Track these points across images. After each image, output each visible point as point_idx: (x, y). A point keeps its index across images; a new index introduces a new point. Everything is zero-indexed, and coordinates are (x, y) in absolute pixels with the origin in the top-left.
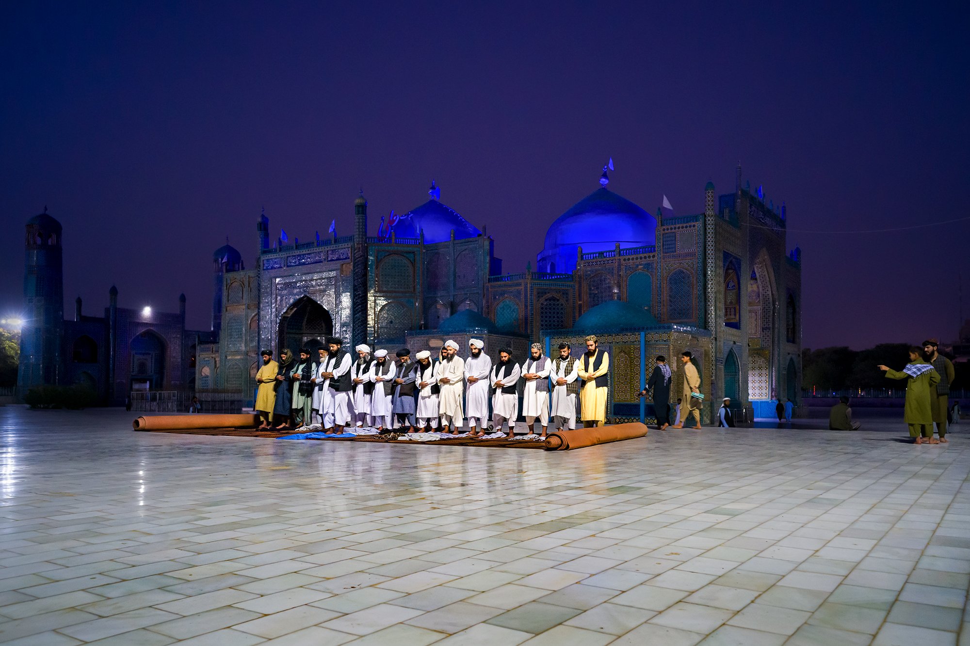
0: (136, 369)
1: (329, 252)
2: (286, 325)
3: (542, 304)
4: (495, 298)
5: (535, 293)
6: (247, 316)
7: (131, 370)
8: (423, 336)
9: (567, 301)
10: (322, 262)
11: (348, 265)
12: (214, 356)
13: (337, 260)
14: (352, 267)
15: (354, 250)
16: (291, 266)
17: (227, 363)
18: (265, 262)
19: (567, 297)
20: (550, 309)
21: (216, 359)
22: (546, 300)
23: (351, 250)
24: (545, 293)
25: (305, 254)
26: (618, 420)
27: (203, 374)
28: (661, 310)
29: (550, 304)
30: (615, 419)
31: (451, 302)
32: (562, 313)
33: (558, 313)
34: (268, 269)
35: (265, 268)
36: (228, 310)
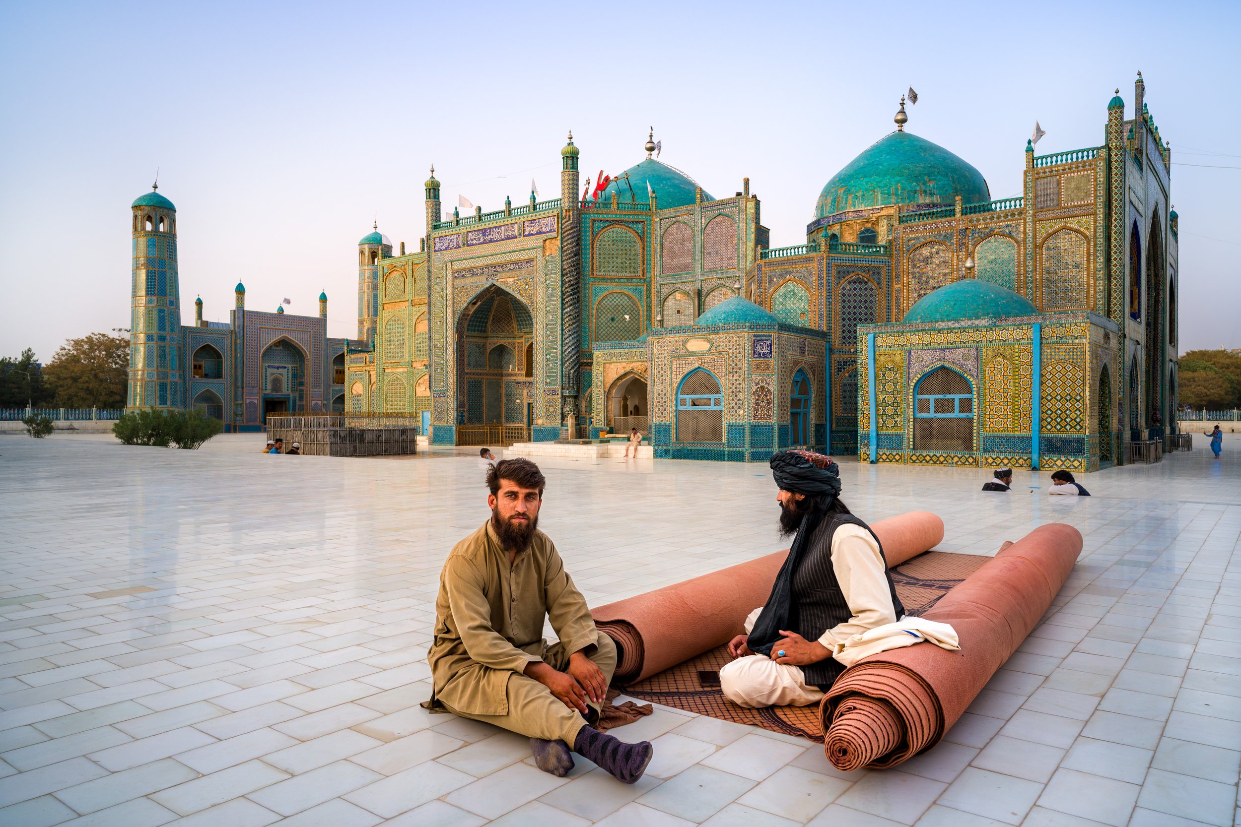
0: (269, 386)
1: (527, 224)
2: (465, 326)
3: (844, 289)
4: (771, 281)
5: (834, 272)
6: (411, 315)
7: (264, 388)
8: (677, 335)
9: (878, 284)
10: (516, 237)
11: (553, 241)
12: (367, 368)
13: (537, 234)
14: (559, 243)
15: (562, 220)
16: (473, 245)
17: (385, 377)
18: (437, 240)
19: (879, 279)
20: (855, 295)
21: (371, 373)
22: (850, 283)
23: (558, 218)
24: (848, 272)
25: (492, 228)
26: (990, 460)
27: (354, 393)
28: (1032, 294)
29: (855, 289)
30: (987, 459)
31: (699, 290)
32: (871, 302)
33: (866, 301)
34: (441, 250)
35: (437, 249)
36: (385, 308)
